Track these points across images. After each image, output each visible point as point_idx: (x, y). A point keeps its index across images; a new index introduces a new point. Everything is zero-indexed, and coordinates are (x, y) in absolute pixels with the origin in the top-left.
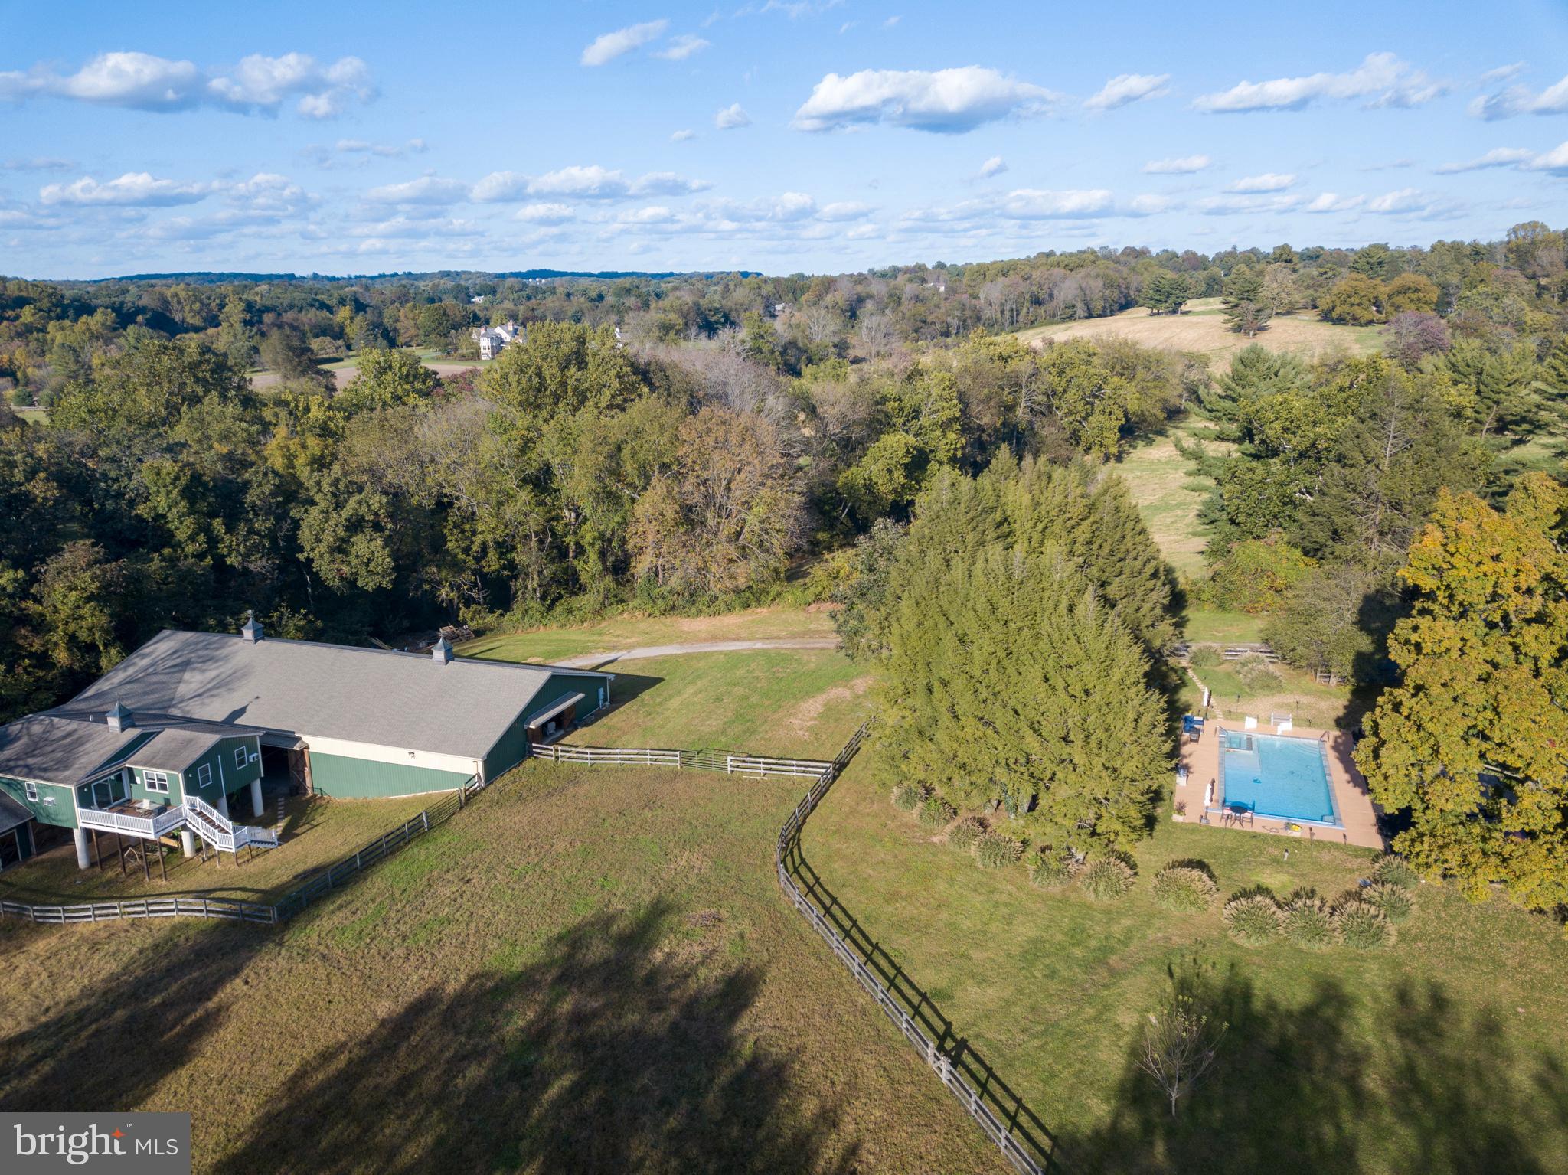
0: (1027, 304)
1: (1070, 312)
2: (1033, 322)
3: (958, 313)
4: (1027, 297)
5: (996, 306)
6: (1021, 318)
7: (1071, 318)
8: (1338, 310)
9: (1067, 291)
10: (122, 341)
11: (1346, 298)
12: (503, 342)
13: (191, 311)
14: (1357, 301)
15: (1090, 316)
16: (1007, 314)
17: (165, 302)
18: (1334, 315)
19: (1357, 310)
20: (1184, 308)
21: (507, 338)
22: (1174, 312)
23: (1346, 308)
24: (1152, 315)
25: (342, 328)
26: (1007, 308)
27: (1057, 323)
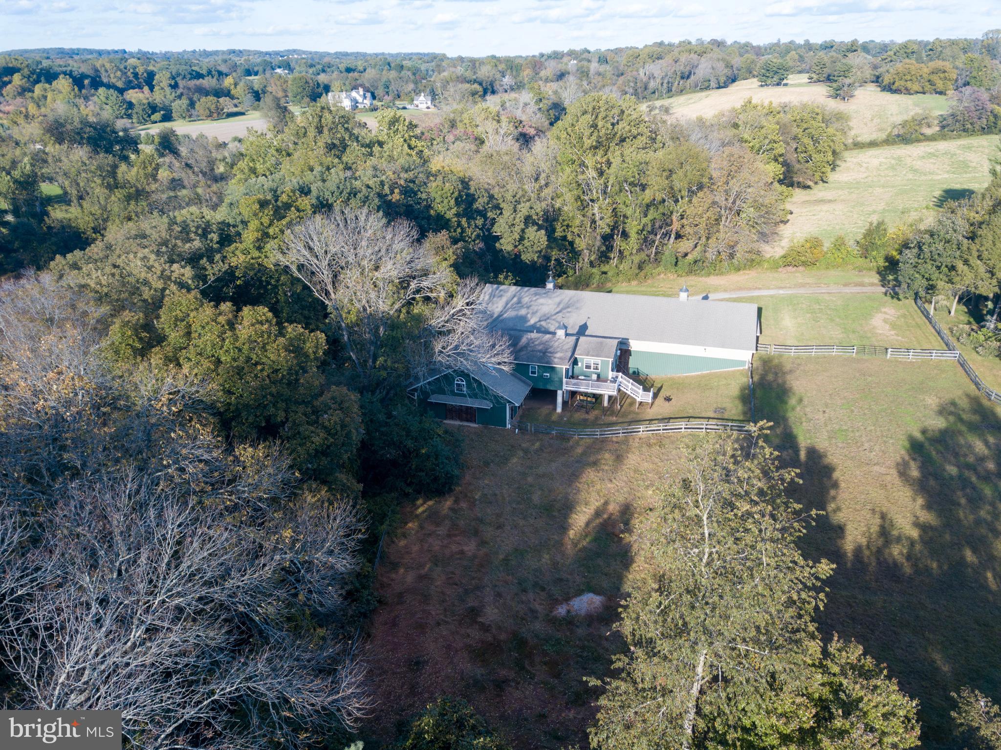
0: (678, 79)
1: (706, 84)
2: (682, 91)
3: (632, 84)
4: (678, 73)
5: (658, 80)
6: (674, 89)
7: (707, 88)
8: (897, 84)
9: (704, 69)
10: (95, 98)
11: (900, 75)
12: (357, 102)
13: (115, 77)
14: (909, 78)
15: (719, 87)
16: (665, 85)
17: (97, 71)
18: (894, 87)
19: (909, 84)
20: (785, 81)
21: (360, 99)
22: (778, 84)
23: (902, 83)
24: (762, 86)
25: (229, 91)
26: (666, 81)
27: (698, 92)
